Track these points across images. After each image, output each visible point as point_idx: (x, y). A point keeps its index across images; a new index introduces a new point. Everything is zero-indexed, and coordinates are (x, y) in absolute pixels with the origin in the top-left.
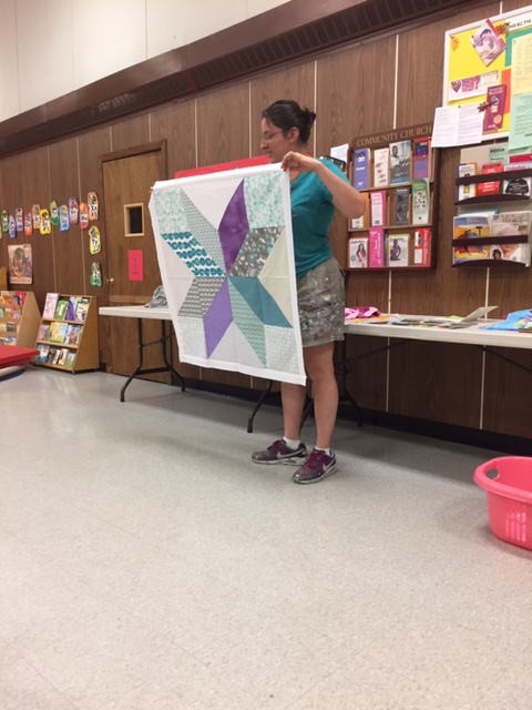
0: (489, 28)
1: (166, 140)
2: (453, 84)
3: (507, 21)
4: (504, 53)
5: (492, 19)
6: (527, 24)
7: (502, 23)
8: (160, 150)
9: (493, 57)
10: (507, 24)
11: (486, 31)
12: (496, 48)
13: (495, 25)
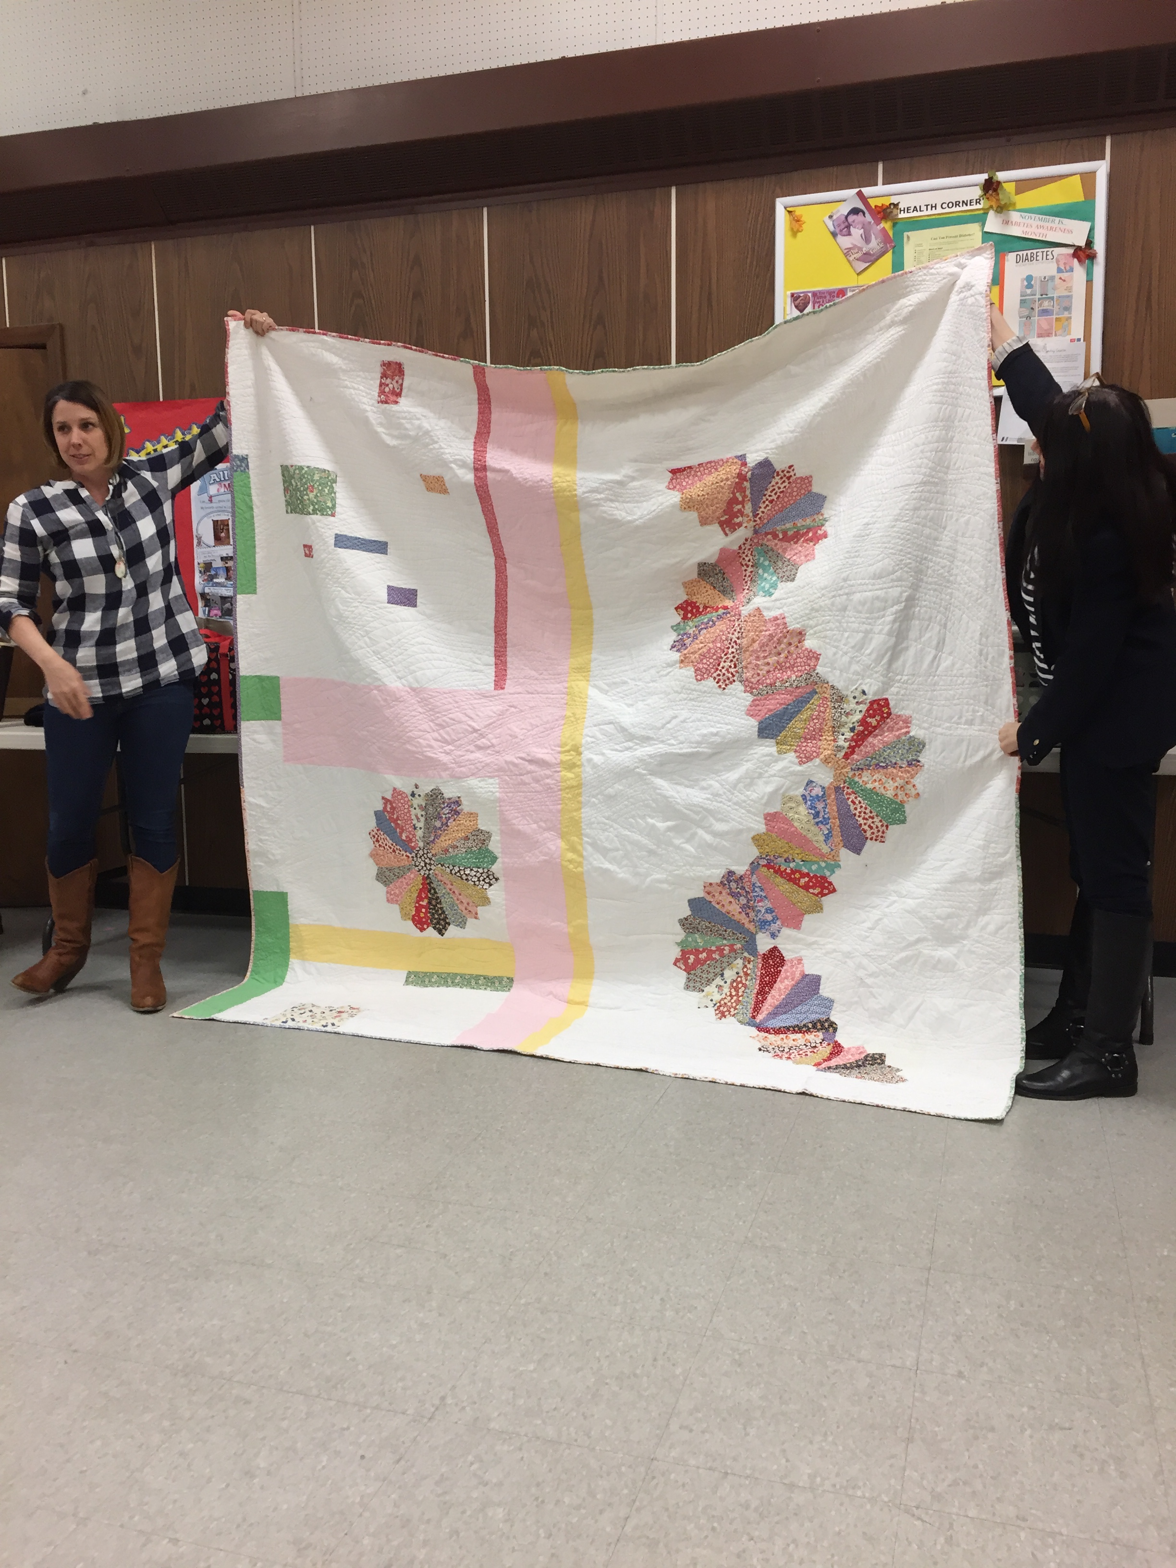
0: (862, 207)
1: (62, 328)
2: (794, 297)
3: (894, 199)
4: (889, 256)
5: (867, 191)
6: (930, 212)
7: (886, 201)
8: (43, 347)
9: (870, 259)
10: (896, 205)
11: (855, 211)
12: (875, 244)
13: (873, 203)
